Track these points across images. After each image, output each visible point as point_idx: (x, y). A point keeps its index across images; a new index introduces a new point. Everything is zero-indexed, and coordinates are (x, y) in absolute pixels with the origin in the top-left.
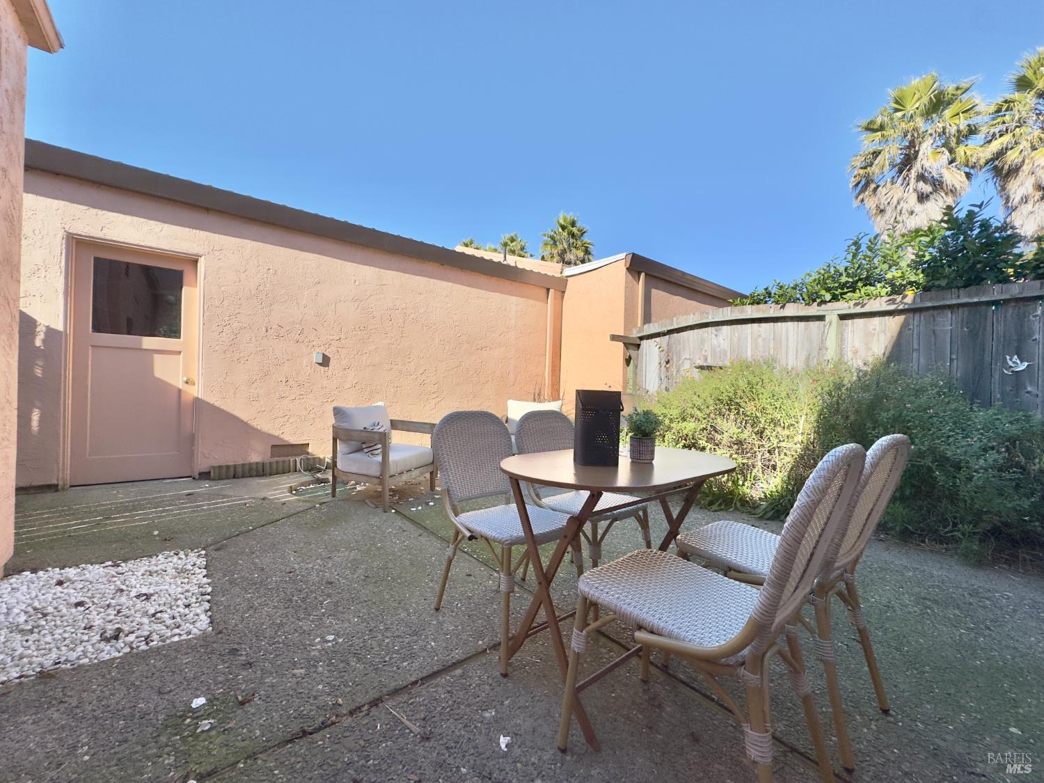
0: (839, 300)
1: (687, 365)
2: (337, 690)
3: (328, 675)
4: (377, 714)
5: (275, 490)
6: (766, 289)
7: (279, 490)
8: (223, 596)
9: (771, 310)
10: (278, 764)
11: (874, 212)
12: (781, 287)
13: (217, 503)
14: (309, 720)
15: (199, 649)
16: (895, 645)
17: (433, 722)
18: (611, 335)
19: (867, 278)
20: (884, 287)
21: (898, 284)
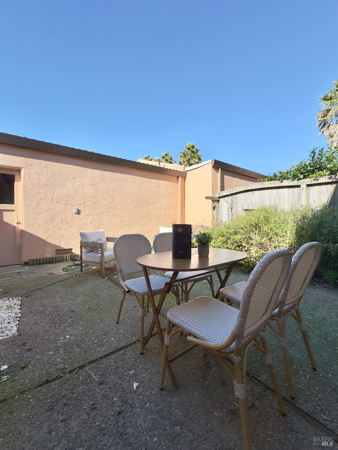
0: (307, 178)
1: (240, 209)
2: (66, 361)
3: (64, 354)
4: (81, 372)
5: (57, 269)
6: (274, 174)
7: (59, 270)
8: (25, 318)
9: (277, 183)
10: (33, 396)
11: (328, 137)
12: (281, 173)
13: (30, 276)
14: (51, 375)
15: (9, 343)
16: (324, 337)
17: (106, 376)
18: (206, 197)
19: (319, 168)
20: (327, 171)
21: (333, 170)
